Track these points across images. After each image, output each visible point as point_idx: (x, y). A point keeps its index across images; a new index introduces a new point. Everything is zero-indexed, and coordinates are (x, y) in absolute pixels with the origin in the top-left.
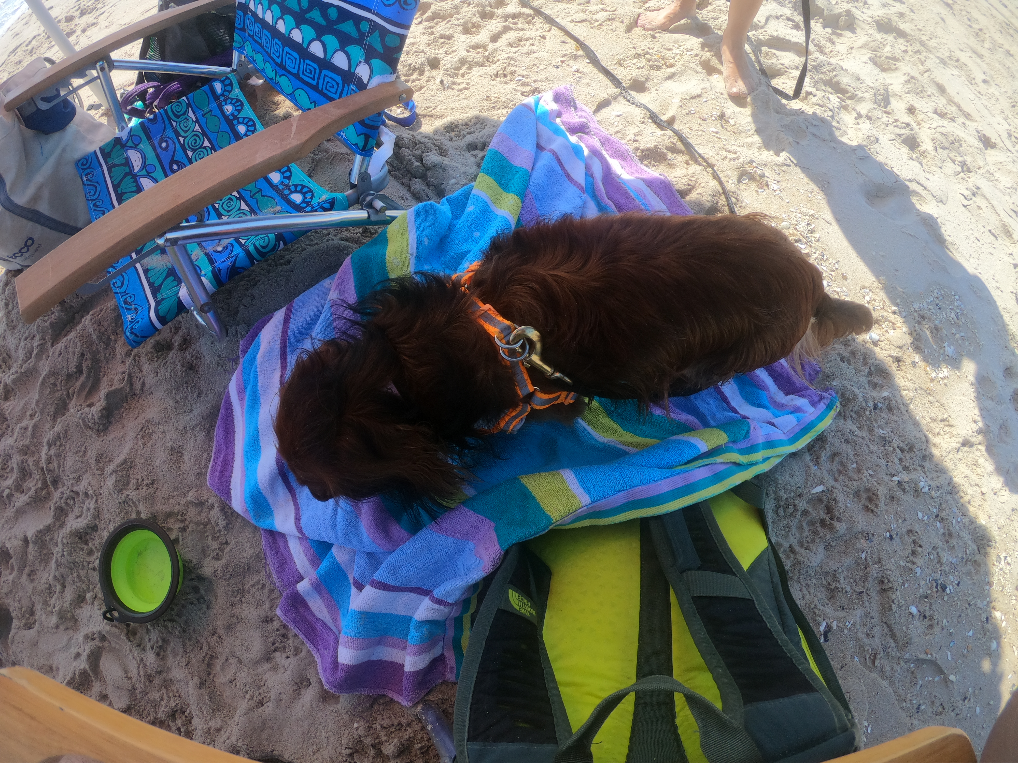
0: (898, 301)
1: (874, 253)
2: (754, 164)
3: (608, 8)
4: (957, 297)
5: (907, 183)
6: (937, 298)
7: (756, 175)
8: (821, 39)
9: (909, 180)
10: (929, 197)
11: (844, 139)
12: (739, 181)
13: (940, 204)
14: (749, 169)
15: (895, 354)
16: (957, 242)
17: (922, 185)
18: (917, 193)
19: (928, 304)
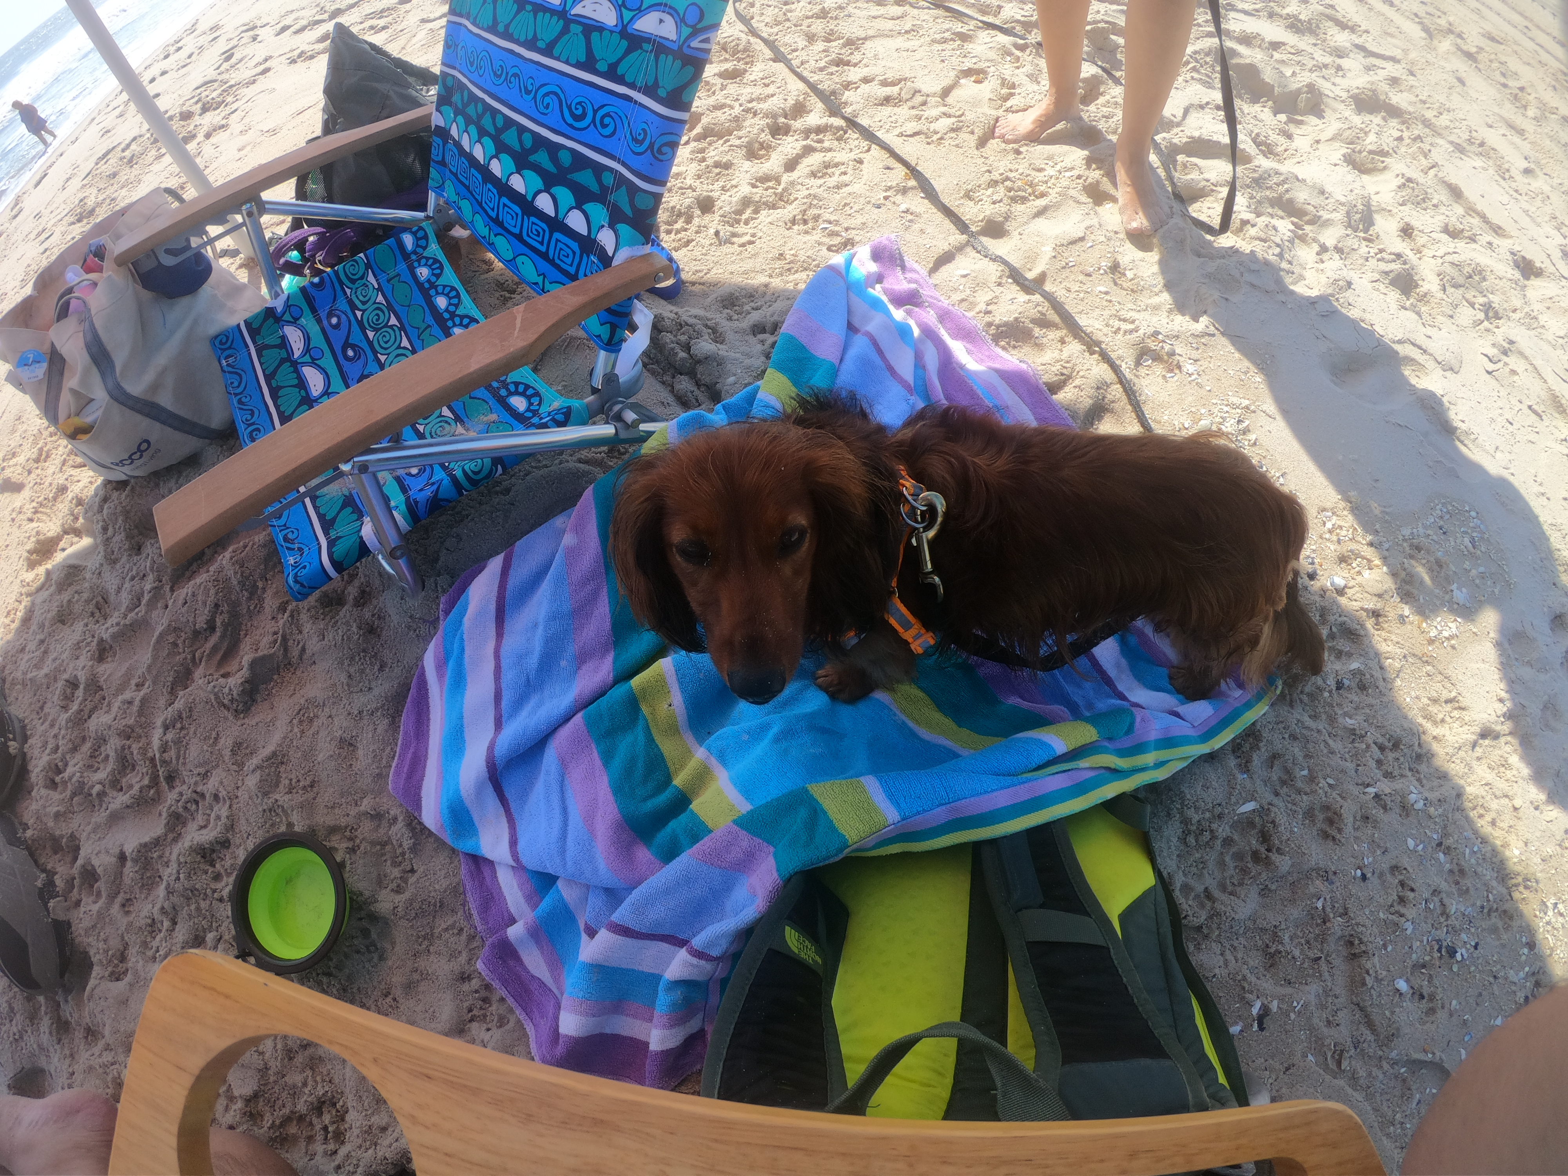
0: (1378, 526)
1: (1340, 458)
2: (1160, 337)
3: (951, 112)
4: (1473, 513)
5: (1397, 347)
6: (1441, 518)
7: (1163, 353)
8: (1270, 132)
9: (1400, 342)
10: (1430, 364)
11: (1300, 289)
12: (1138, 363)
13: (1448, 374)
14: (1152, 345)
15: (1371, 606)
16: (1475, 430)
17: (1419, 347)
18: (1413, 360)
19: (1425, 527)
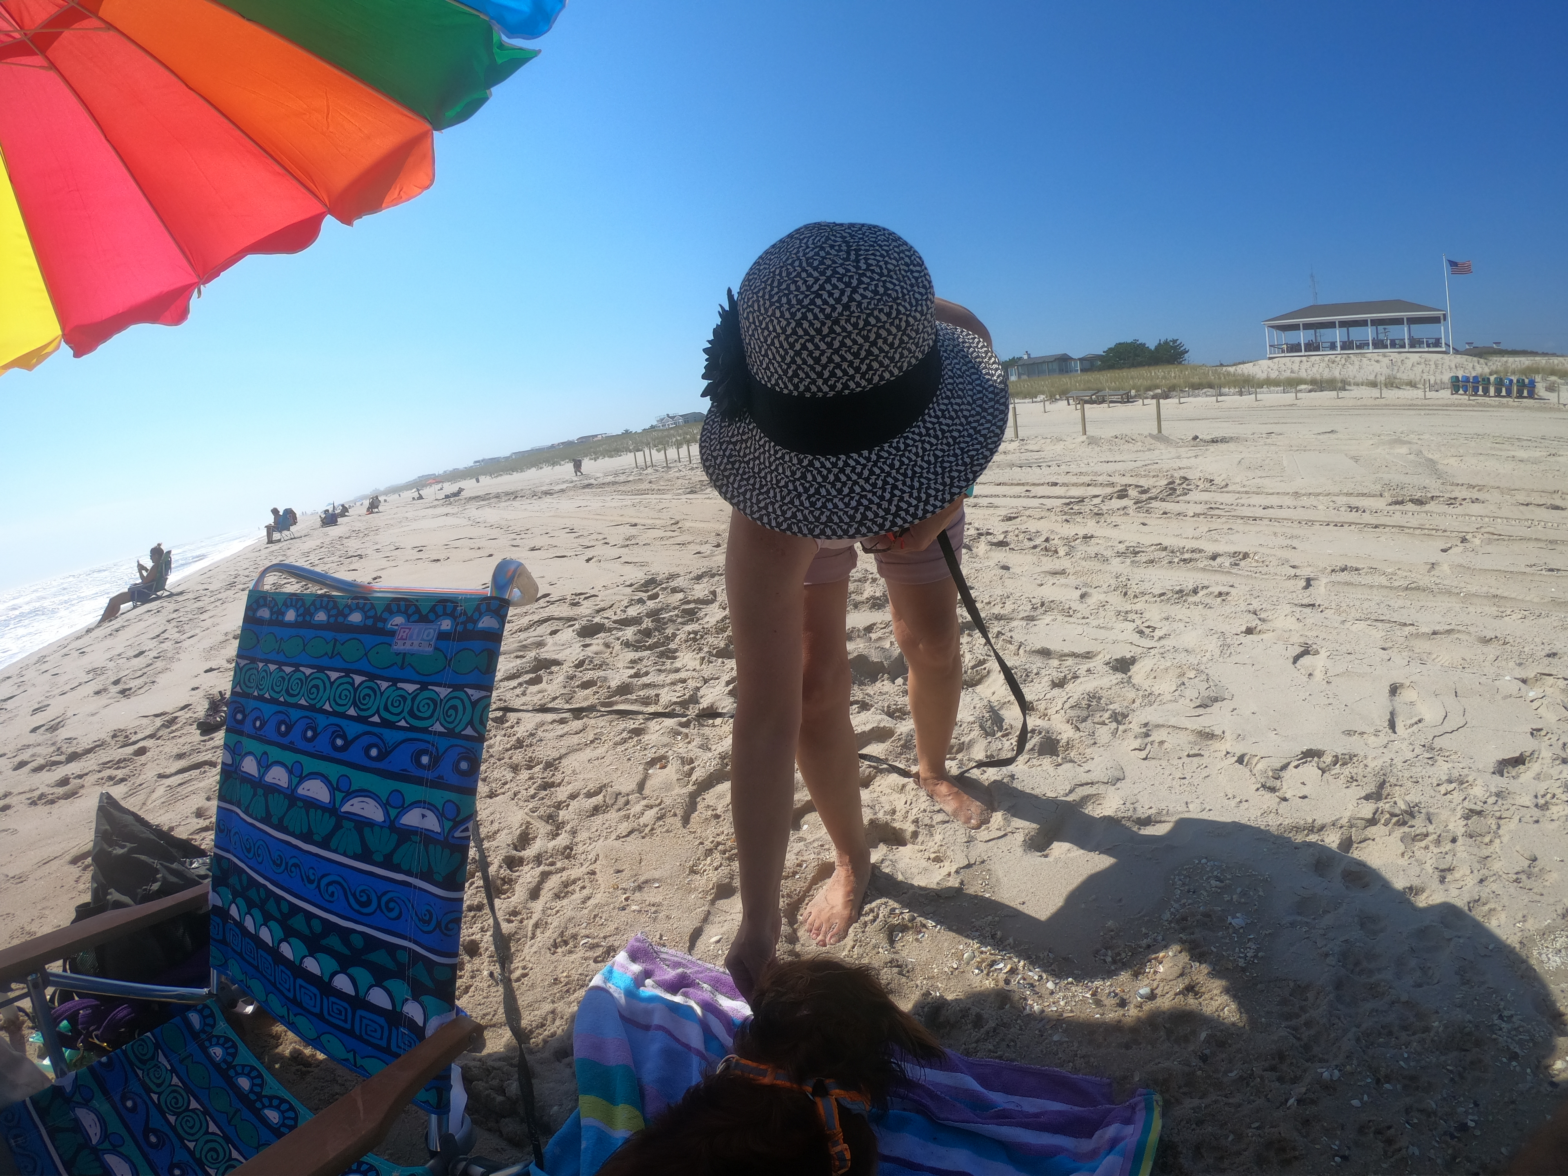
1: (1083, 906)
2: (897, 911)
3: (652, 802)
4: (1204, 861)
5: (1070, 798)
6: (1184, 884)
7: (906, 922)
9: (1071, 791)
10: (1102, 789)
12: (892, 942)
13: (1119, 785)
14: (895, 921)
16: (1163, 806)
17: (1087, 784)
18: (1088, 796)
